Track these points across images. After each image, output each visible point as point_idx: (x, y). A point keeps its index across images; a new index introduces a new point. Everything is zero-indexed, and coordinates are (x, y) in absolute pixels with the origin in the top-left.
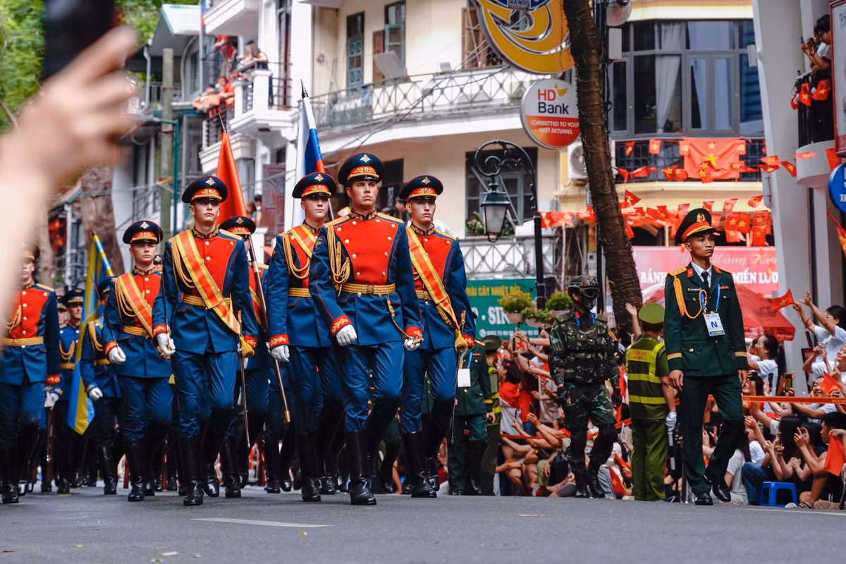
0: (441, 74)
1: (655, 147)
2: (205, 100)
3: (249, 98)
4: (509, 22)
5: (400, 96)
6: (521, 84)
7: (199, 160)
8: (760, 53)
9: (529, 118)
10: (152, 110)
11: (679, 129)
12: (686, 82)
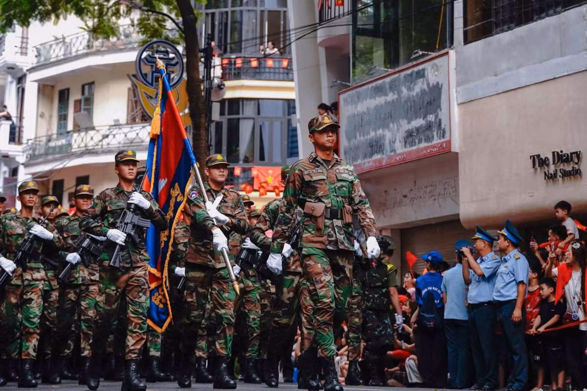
0: (115, 125)
1: (237, 171)
4: (155, 97)
5: (89, 138)
8: (298, 119)
11: (252, 161)
12: (258, 134)
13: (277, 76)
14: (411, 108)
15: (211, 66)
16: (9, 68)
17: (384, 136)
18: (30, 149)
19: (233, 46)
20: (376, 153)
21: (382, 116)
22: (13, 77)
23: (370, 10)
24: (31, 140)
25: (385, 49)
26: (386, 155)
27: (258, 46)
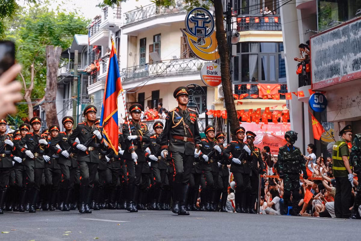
0: (173, 60)
1: (248, 87)
3: (105, 68)
4: (197, 42)
5: (158, 68)
6: (201, 64)
7: (87, 90)
8: (285, 54)
9: (204, 76)
10: (71, 72)
11: (257, 81)
12: (260, 64)
13: (271, 28)
14: (356, 46)
15: (231, 22)
16: (110, 26)
17: (339, 64)
18: (125, 74)
19: (243, 10)
20: (335, 74)
21: (338, 51)
22: (113, 32)
24: (124, 69)
25: (339, 9)
26: (341, 75)
27: (259, 9)
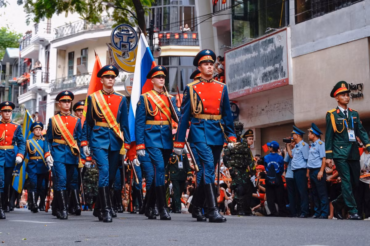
2: (20, 79)
3: (35, 79)
4: (121, 56)
5: (85, 79)
6: (126, 76)
7: (17, 100)
9: (127, 87)
10: (2, 83)
11: (176, 91)
12: (179, 76)
13: (190, 43)
14: (266, 60)
15: (153, 38)
16: (41, 41)
17: (250, 76)
18: (53, 85)
19: (165, 27)
20: (246, 85)
21: (249, 66)
22: (43, 46)
23: (242, 5)
24: (53, 80)
25: (251, 27)
26: (252, 87)
27: (179, 27)
